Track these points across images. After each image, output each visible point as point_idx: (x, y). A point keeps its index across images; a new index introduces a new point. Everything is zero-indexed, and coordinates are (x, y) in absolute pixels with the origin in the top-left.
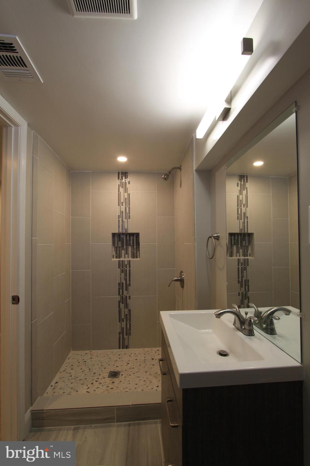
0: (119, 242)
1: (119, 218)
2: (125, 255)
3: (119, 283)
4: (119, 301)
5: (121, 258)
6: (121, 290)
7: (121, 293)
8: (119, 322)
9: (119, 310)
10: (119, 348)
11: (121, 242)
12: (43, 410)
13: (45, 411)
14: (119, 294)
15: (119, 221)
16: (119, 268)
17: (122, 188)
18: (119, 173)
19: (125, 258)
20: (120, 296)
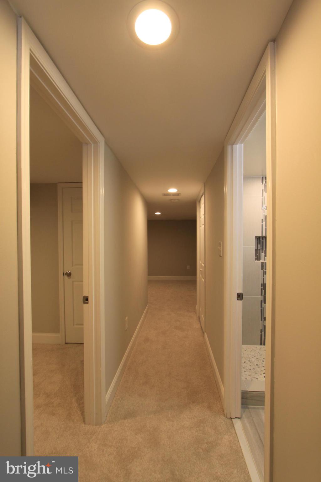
0: (258, 245)
1: (262, 222)
2: (264, 258)
3: (262, 284)
4: (261, 301)
5: (261, 260)
6: (263, 291)
7: (263, 294)
8: (261, 320)
9: (261, 310)
10: (261, 344)
11: (261, 245)
12: (247, 391)
13: (248, 392)
14: (262, 295)
15: (262, 225)
16: (262, 270)
17: (266, 192)
18: (263, 178)
19: (264, 260)
20: (262, 296)
